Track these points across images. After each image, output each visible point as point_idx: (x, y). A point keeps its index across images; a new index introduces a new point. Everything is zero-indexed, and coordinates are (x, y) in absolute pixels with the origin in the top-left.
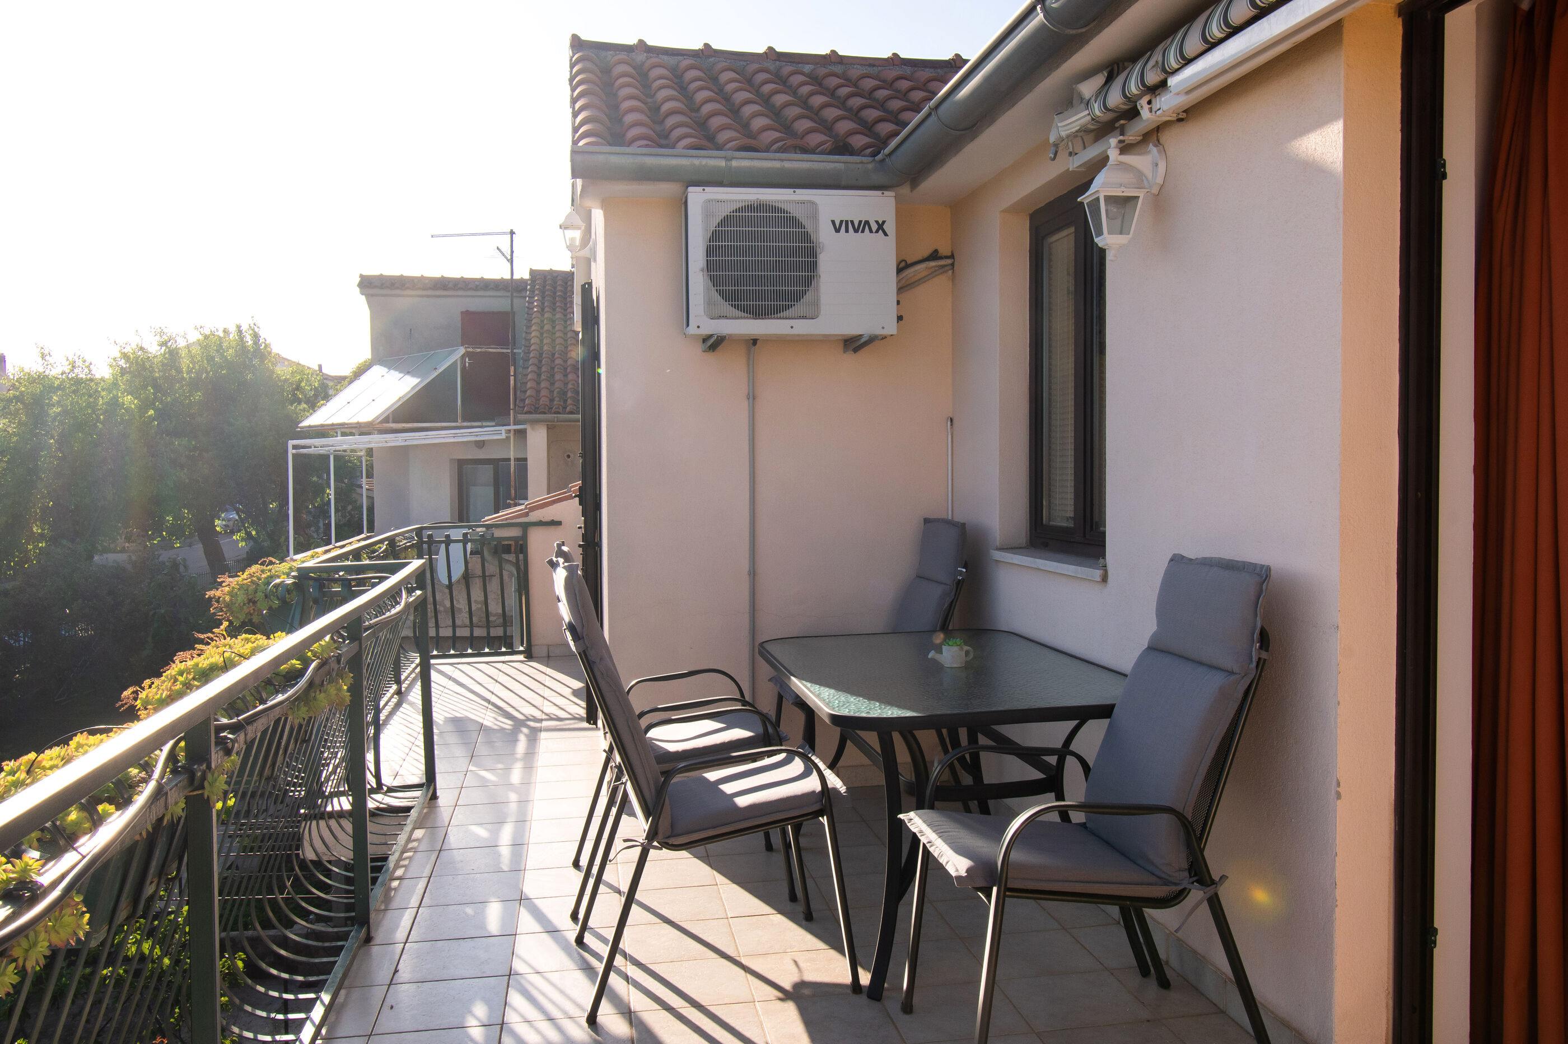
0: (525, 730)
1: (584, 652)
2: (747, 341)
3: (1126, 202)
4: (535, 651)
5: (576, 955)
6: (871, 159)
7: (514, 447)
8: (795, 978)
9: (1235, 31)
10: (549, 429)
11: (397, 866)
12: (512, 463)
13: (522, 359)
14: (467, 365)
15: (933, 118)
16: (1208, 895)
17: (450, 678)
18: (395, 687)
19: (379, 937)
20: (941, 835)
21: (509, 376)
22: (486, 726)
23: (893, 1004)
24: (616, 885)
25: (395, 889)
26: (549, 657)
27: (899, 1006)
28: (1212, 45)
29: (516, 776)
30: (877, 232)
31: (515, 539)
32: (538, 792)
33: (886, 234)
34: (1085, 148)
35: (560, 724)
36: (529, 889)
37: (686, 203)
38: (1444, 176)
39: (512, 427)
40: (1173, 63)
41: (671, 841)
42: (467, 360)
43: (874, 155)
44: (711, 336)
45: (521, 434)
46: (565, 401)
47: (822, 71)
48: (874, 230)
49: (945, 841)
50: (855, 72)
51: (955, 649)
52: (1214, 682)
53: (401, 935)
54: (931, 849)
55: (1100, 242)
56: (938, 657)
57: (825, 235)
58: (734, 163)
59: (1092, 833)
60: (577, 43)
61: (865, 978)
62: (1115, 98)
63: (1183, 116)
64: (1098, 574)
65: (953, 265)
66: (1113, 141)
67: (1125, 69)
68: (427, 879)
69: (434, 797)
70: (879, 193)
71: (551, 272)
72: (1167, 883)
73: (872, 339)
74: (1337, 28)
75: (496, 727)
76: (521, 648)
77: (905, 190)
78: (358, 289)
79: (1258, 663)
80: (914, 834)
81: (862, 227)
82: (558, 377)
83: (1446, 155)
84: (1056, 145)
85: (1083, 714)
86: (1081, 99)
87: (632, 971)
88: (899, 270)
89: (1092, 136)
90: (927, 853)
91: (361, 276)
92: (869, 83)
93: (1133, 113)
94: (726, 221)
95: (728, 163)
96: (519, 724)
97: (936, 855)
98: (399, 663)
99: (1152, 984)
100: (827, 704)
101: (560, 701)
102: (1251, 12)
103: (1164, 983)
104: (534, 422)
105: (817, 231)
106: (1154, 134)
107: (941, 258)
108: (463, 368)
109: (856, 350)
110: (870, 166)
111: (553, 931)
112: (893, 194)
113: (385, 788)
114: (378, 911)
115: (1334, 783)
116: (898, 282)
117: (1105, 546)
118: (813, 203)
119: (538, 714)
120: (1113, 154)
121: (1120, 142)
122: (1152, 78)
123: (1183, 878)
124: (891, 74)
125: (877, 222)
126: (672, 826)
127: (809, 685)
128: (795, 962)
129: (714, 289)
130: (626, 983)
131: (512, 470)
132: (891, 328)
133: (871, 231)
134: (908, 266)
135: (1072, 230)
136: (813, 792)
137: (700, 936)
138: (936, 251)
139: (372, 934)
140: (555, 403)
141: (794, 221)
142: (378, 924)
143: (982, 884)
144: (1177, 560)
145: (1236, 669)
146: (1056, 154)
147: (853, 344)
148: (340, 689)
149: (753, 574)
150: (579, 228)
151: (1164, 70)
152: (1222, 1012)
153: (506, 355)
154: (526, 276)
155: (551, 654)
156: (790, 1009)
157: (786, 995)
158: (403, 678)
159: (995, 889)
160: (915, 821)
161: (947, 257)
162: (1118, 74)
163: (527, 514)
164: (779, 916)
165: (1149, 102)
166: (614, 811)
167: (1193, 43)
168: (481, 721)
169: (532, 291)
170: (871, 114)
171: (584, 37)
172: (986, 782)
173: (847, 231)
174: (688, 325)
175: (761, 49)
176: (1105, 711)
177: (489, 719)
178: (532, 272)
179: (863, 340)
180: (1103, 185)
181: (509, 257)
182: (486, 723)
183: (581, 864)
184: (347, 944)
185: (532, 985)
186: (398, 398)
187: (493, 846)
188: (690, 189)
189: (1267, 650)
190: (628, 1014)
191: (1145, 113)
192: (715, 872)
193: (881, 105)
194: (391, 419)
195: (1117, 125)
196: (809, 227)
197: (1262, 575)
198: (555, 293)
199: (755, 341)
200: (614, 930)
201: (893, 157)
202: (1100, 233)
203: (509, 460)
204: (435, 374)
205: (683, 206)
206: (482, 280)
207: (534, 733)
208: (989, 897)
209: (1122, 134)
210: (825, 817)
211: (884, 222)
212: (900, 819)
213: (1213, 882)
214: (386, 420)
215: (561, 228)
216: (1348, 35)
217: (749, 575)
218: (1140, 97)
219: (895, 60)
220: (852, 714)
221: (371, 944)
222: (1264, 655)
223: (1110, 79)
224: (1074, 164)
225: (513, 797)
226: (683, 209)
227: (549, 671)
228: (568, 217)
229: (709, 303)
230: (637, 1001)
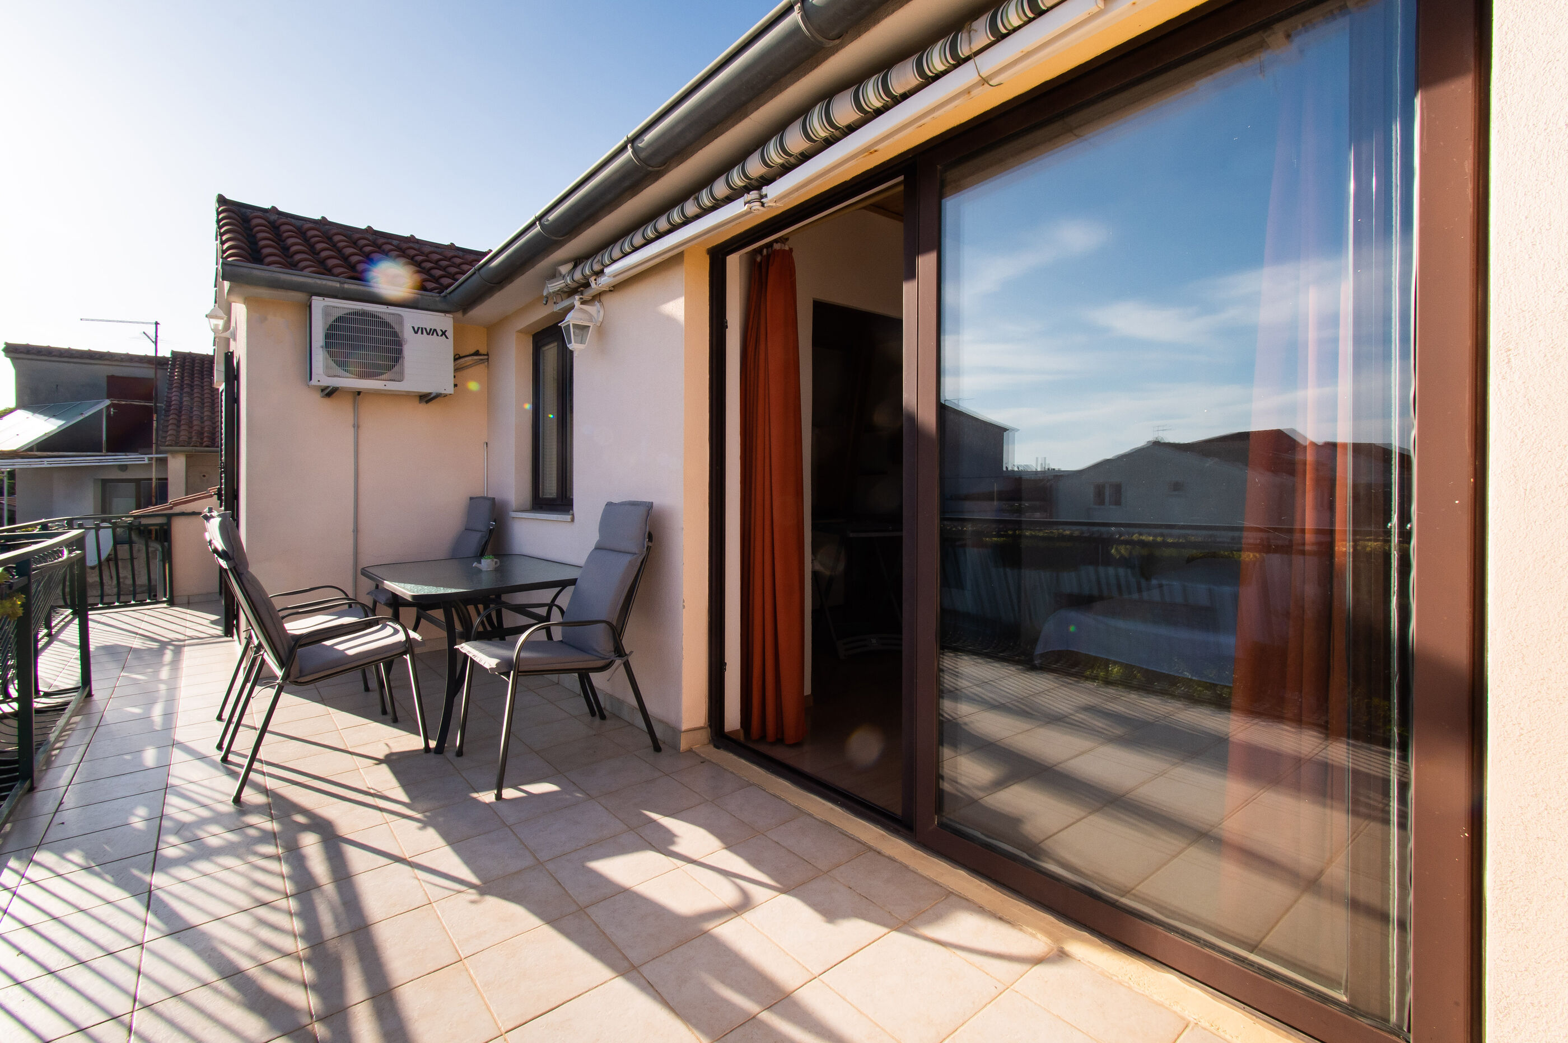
0: (171, 647)
1: (234, 567)
2: (353, 392)
3: (584, 328)
4: (176, 600)
5: (221, 768)
6: (438, 295)
7: (156, 470)
8: (387, 752)
9: (636, 249)
10: (187, 457)
11: (57, 740)
12: (154, 480)
13: (164, 410)
14: (112, 413)
15: (477, 275)
16: (623, 661)
17: (99, 622)
18: (45, 631)
19: (43, 785)
20: (481, 651)
21: (152, 420)
22: (135, 648)
23: (450, 754)
24: (253, 725)
25: (56, 755)
26: (189, 603)
27: (454, 754)
28: (626, 255)
29: (165, 673)
30: (441, 336)
31: (161, 525)
32: (184, 682)
33: (447, 338)
34: (562, 300)
35: (200, 641)
36: (180, 736)
37: (310, 306)
38: (727, 327)
39: (154, 456)
40: (607, 261)
41: (299, 680)
42: (112, 410)
43: (440, 293)
44: (328, 387)
45: (163, 462)
46: (202, 439)
47: (404, 246)
48: (440, 334)
49: (483, 653)
50: (427, 249)
51: (489, 560)
52: (626, 559)
53: (63, 781)
54: (475, 659)
55: (570, 347)
56: (479, 565)
57: (408, 334)
58: (346, 286)
59: (566, 643)
60: (222, 200)
61: (433, 744)
62: (578, 275)
63: (612, 289)
64: (568, 518)
65: (488, 359)
66: (577, 297)
67: (583, 262)
68: (86, 745)
69: (90, 695)
70: (443, 314)
71: (190, 354)
72: (603, 659)
73: (438, 396)
74: (681, 255)
75: (144, 648)
76: (164, 599)
77: (459, 315)
78: (3, 353)
79: (647, 548)
80: (465, 654)
81: (432, 332)
82: (195, 423)
83: (728, 317)
84: (547, 297)
85: (563, 584)
86: (561, 274)
87: (266, 769)
88: (455, 360)
89: (566, 295)
90: (473, 662)
91: (6, 344)
92: (436, 257)
93: (587, 285)
94: (340, 319)
95: (342, 285)
96: (164, 645)
97: (478, 661)
98: (51, 616)
99: (597, 720)
100: (410, 591)
101: (200, 628)
102: (643, 241)
103: (603, 717)
104: (173, 453)
105: (402, 332)
106: (598, 297)
107: (481, 355)
108: (108, 416)
109: (427, 402)
110: (438, 299)
111: (202, 758)
112: (451, 316)
113: (42, 693)
114: (41, 771)
115: (682, 601)
116: (454, 366)
117: (573, 505)
118: (399, 315)
119: (182, 637)
120: (577, 304)
121: (581, 298)
122: (597, 267)
123: (612, 655)
124: (450, 254)
125: (442, 330)
126: (301, 671)
127: (397, 584)
128: (387, 744)
129: (330, 360)
130: (263, 776)
131: (154, 485)
132: (450, 390)
133: (438, 335)
134: (460, 358)
135: (556, 344)
136: (400, 642)
137: (319, 742)
138: (478, 351)
139: (35, 785)
140: (194, 440)
141: (387, 325)
142: (40, 779)
143: (505, 670)
144: (609, 504)
145: (637, 552)
146: (547, 302)
147: (426, 398)
148: (14, 604)
149: (356, 531)
150: (223, 319)
151: (602, 264)
152: (631, 725)
153: (150, 408)
154: (168, 355)
155: (191, 601)
156: (384, 768)
157: (380, 761)
158: (53, 625)
159: (512, 672)
160: (465, 648)
161: (484, 355)
162: (580, 264)
163: (171, 508)
164: (375, 723)
165: (595, 280)
166: (249, 685)
167: (616, 253)
168: (130, 645)
169: (173, 365)
170: (438, 273)
171: (228, 197)
172: (505, 627)
173: (422, 333)
174: (311, 379)
175: (363, 227)
176: (573, 582)
177: (137, 643)
178: (173, 353)
179: (432, 396)
180: (572, 319)
181: (154, 340)
182: (134, 646)
183: (223, 718)
184: (11, 793)
185: (186, 789)
186: (44, 433)
187: (147, 718)
188: (313, 297)
189: (651, 542)
190: (265, 791)
191: (593, 285)
192: (328, 708)
193: (444, 269)
194: (35, 449)
195: (579, 290)
196: (397, 329)
197: (650, 506)
198: (193, 368)
199: (359, 393)
200: (251, 750)
201: (452, 295)
202: (570, 342)
203: (151, 479)
204: (81, 418)
205: (308, 308)
206: (128, 355)
207: (178, 650)
208: (509, 677)
209: (582, 295)
210: (408, 655)
211: (446, 331)
212: (456, 649)
213: (626, 655)
214: (31, 449)
215: (207, 316)
216: (687, 258)
217: (354, 532)
218: (591, 276)
219: (452, 246)
220: (426, 593)
221: (38, 790)
222: (650, 544)
223: (575, 266)
224: (557, 308)
225: (163, 687)
226: (308, 310)
227: (189, 611)
228: (212, 311)
229: (327, 367)
230: (271, 783)
